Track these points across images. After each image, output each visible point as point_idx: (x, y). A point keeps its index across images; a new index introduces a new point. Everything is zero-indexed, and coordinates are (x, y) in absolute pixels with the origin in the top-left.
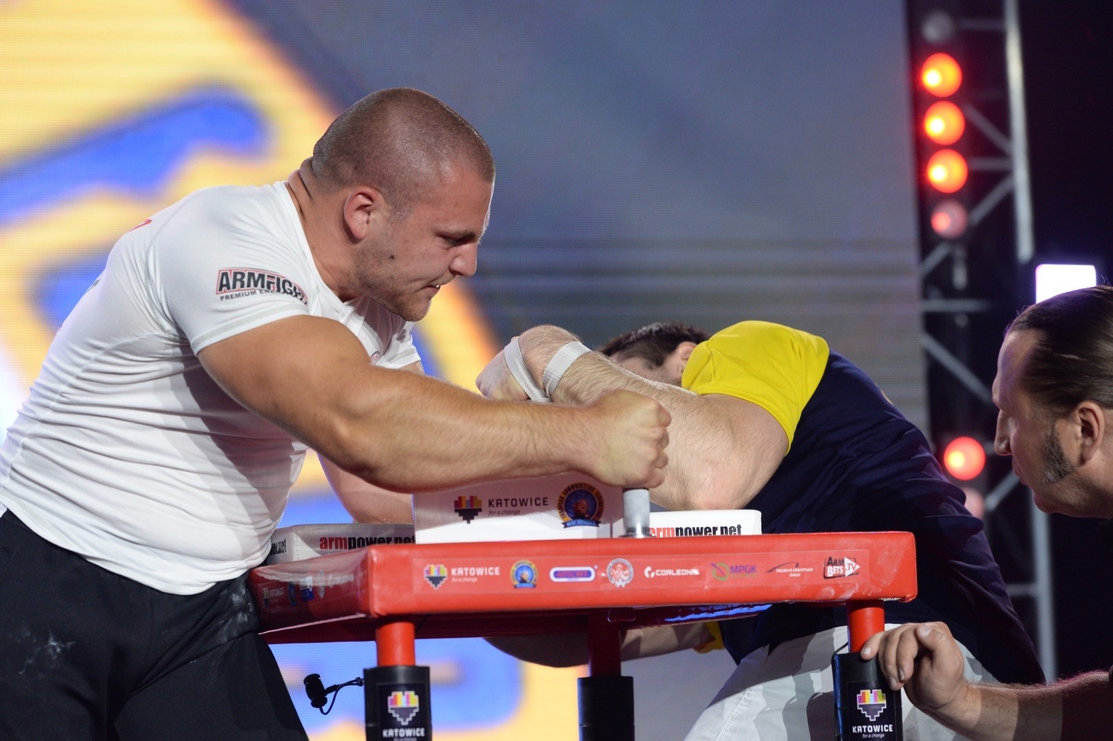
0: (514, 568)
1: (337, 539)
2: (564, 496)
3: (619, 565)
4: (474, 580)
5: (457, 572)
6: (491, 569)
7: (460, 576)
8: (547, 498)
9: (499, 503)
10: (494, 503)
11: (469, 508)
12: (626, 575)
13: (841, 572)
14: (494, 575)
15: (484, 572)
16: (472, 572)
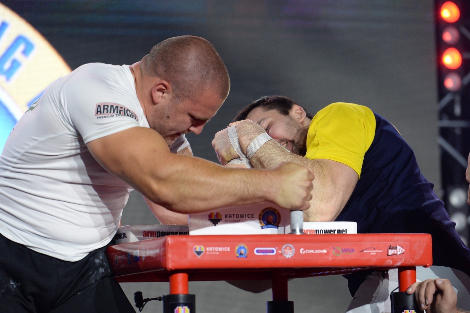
0: (237, 248)
1: (151, 232)
2: (261, 213)
3: (288, 248)
4: (218, 253)
5: (209, 249)
6: (226, 248)
7: (211, 251)
8: (253, 214)
9: (230, 216)
10: (228, 216)
11: (216, 218)
12: (291, 252)
13: (396, 253)
14: (227, 252)
15: (222, 250)
16: (217, 249)
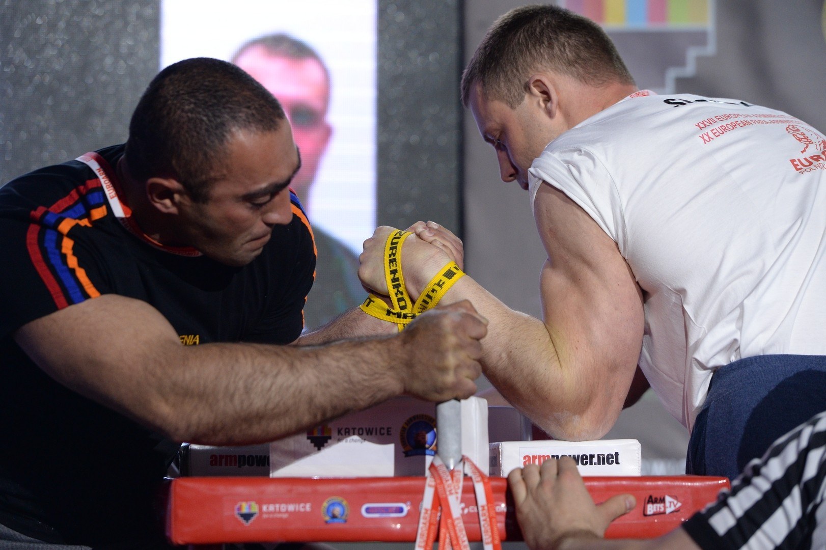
0: (325, 504)
1: (227, 456)
2: (406, 426)
4: (285, 516)
6: (302, 505)
7: (271, 513)
8: (390, 428)
9: (347, 432)
11: (320, 435)
13: (662, 510)
14: (305, 512)
15: (295, 509)
16: (283, 508)
